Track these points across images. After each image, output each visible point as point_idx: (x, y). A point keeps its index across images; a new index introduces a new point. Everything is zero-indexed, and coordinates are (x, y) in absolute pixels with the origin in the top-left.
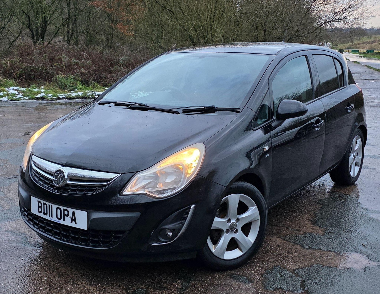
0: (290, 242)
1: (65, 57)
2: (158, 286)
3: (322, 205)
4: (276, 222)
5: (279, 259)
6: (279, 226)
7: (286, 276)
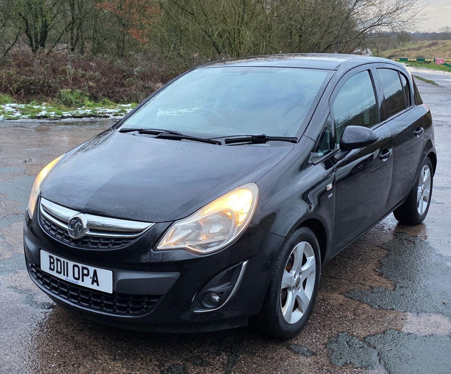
0: (355, 300)
1: (70, 68)
2: (198, 361)
3: (387, 250)
4: (335, 273)
5: (345, 323)
6: (338, 279)
7: (355, 346)
